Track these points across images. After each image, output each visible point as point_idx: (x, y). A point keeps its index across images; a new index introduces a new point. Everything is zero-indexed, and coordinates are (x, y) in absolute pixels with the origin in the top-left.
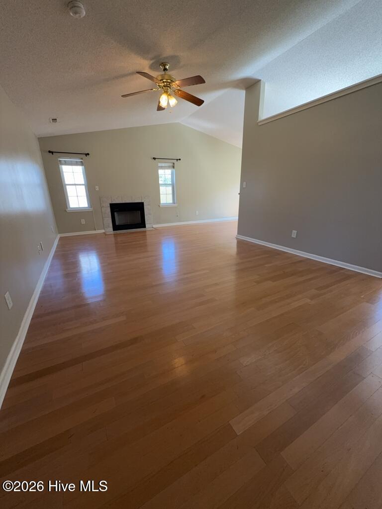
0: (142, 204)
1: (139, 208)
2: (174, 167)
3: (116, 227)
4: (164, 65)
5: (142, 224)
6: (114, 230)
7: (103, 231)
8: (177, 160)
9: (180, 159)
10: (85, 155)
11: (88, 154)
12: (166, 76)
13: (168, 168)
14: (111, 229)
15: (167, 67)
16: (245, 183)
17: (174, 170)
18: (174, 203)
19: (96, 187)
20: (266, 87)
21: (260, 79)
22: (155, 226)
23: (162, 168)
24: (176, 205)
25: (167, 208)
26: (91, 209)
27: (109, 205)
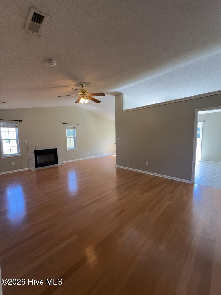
0: (56, 150)
1: (54, 152)
2: (75, 128)
3: (37, 165)
4: (82, 85)
5: (56, 162)
6: (36, 167)
7: (28, 169)
8: (77, 124)
9: (78, 124)
10: (19, 122)
11: (21, 121)
12: (83, 90)
13: (72, 128)
14: (35, 167)
15: (84, 86)
16: (118, 138)
17: (75, 130)
18: (75, 148)
19: (25, 140)
20: (125, 97)
21: (122, 92)
22: (63, 162)
23: (68, 128)
24: (76, 149)
25: (71, 151)
26: (20, 155)
27: (34, 152)
